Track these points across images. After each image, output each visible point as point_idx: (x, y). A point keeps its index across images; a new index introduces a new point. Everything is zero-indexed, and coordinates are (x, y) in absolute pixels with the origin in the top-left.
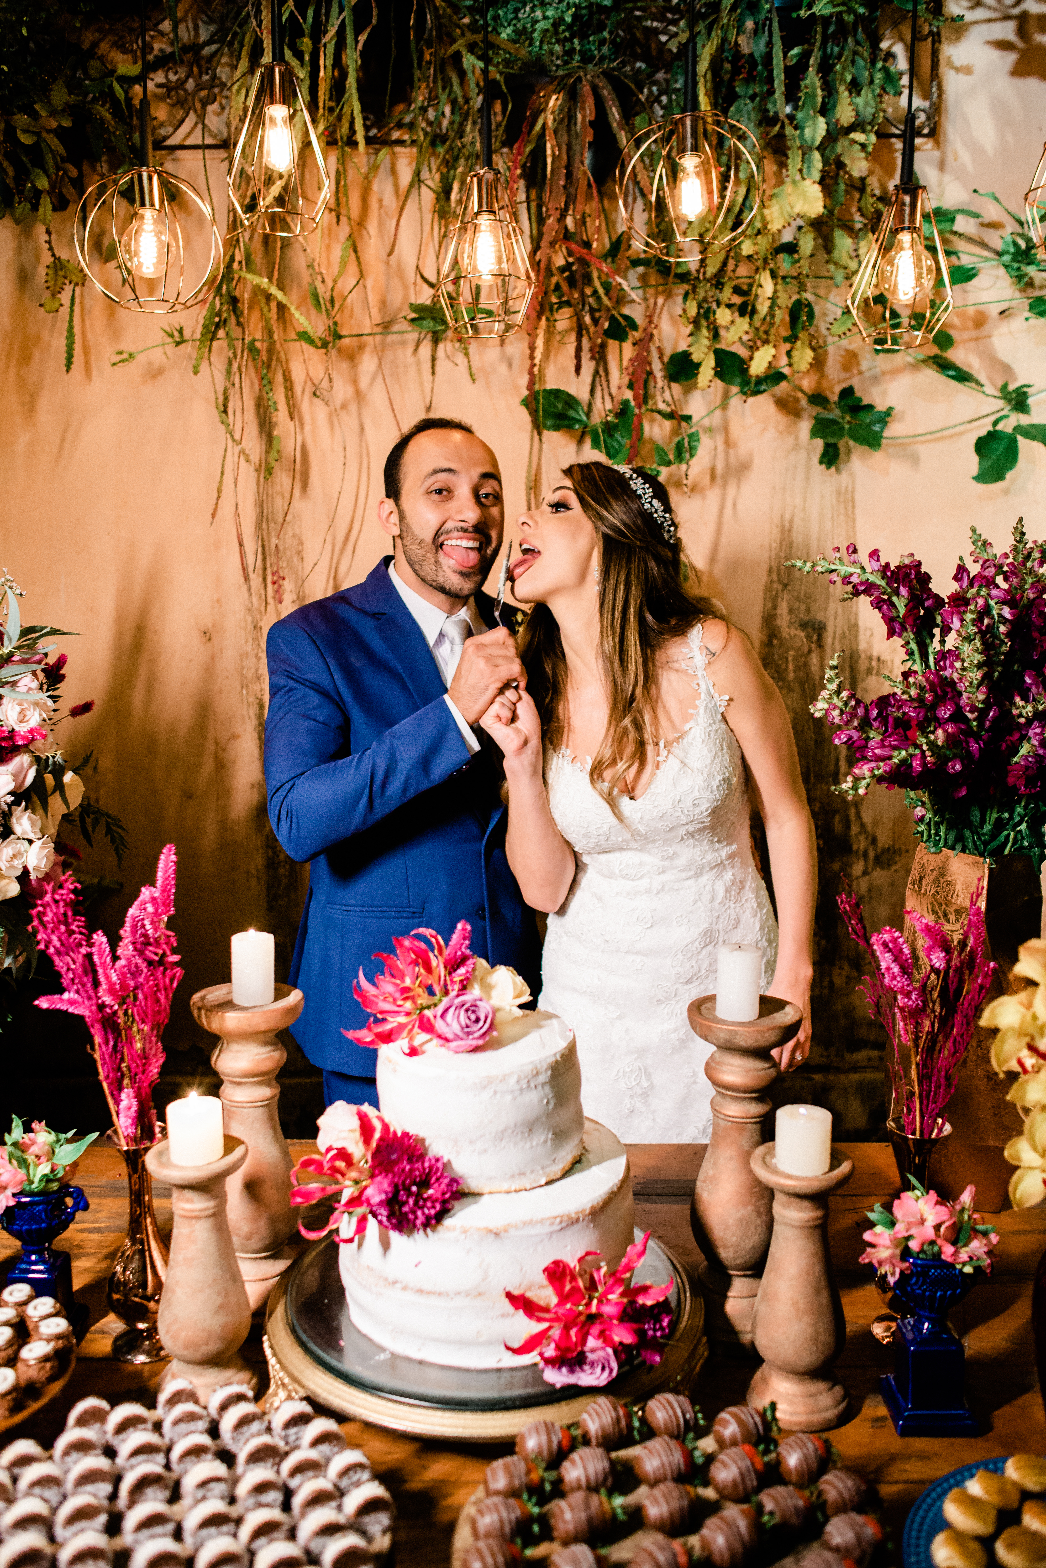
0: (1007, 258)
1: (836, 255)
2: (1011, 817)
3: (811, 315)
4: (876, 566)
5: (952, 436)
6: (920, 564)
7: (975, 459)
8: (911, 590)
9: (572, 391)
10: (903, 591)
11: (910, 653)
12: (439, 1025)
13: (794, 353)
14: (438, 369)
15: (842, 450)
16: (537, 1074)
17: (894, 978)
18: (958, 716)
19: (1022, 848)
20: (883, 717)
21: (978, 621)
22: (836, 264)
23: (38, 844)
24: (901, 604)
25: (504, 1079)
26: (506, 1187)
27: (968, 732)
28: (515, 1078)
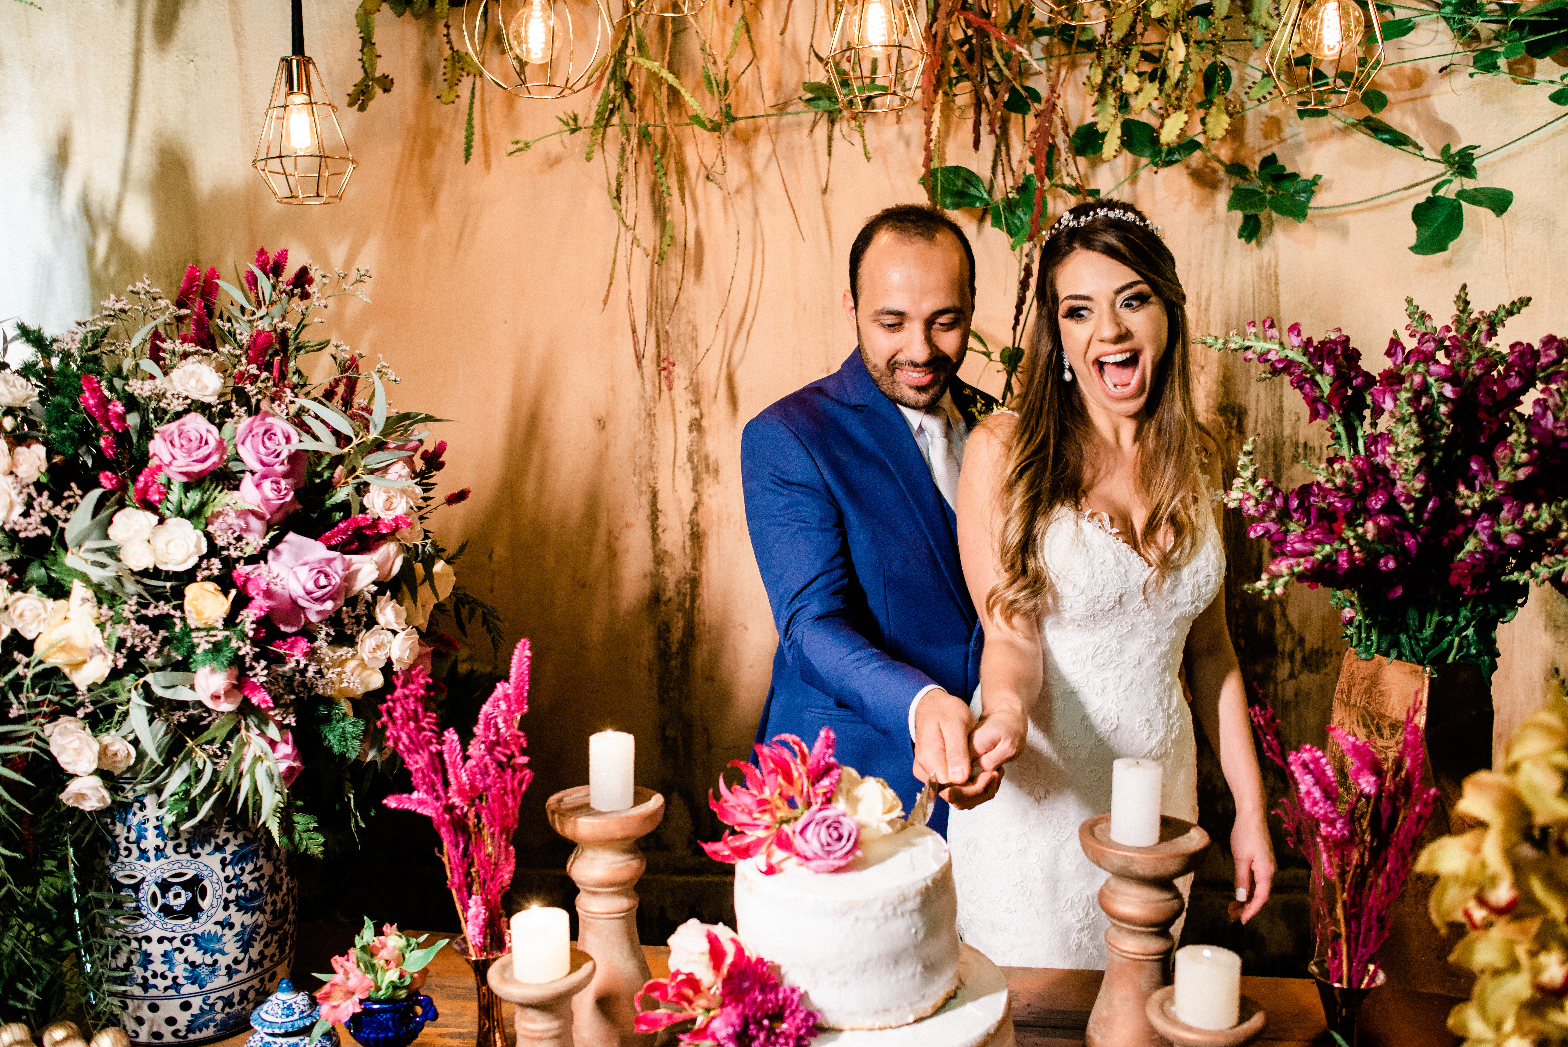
0: (1448, 10)
1: (1254, 15)
2: (1455, 621)
3: (1227, 79)
4: (1296, 341)
5: (1386, 205)
6: (1348, 339)
7: (1412, 228)
8: (1337, 368)
9: (973, 169)
10: (1328, 368)
11: (1337, 437)
12: (798, 842)
13: (1209, 119)
14: (834, 149)
15: (1264, 223)
16: (905, 900)
17: (1315, 803)
18: (1391, 507)
19: (1468, 655)
20: (1305, 509)
21: (1414, 401)
22: (1254, 24)
23: (401, 635)
24: (1325, 383)
25: (867, 904)
26: (869, 1023)
27: (1404, 525)
28: (879, 904)
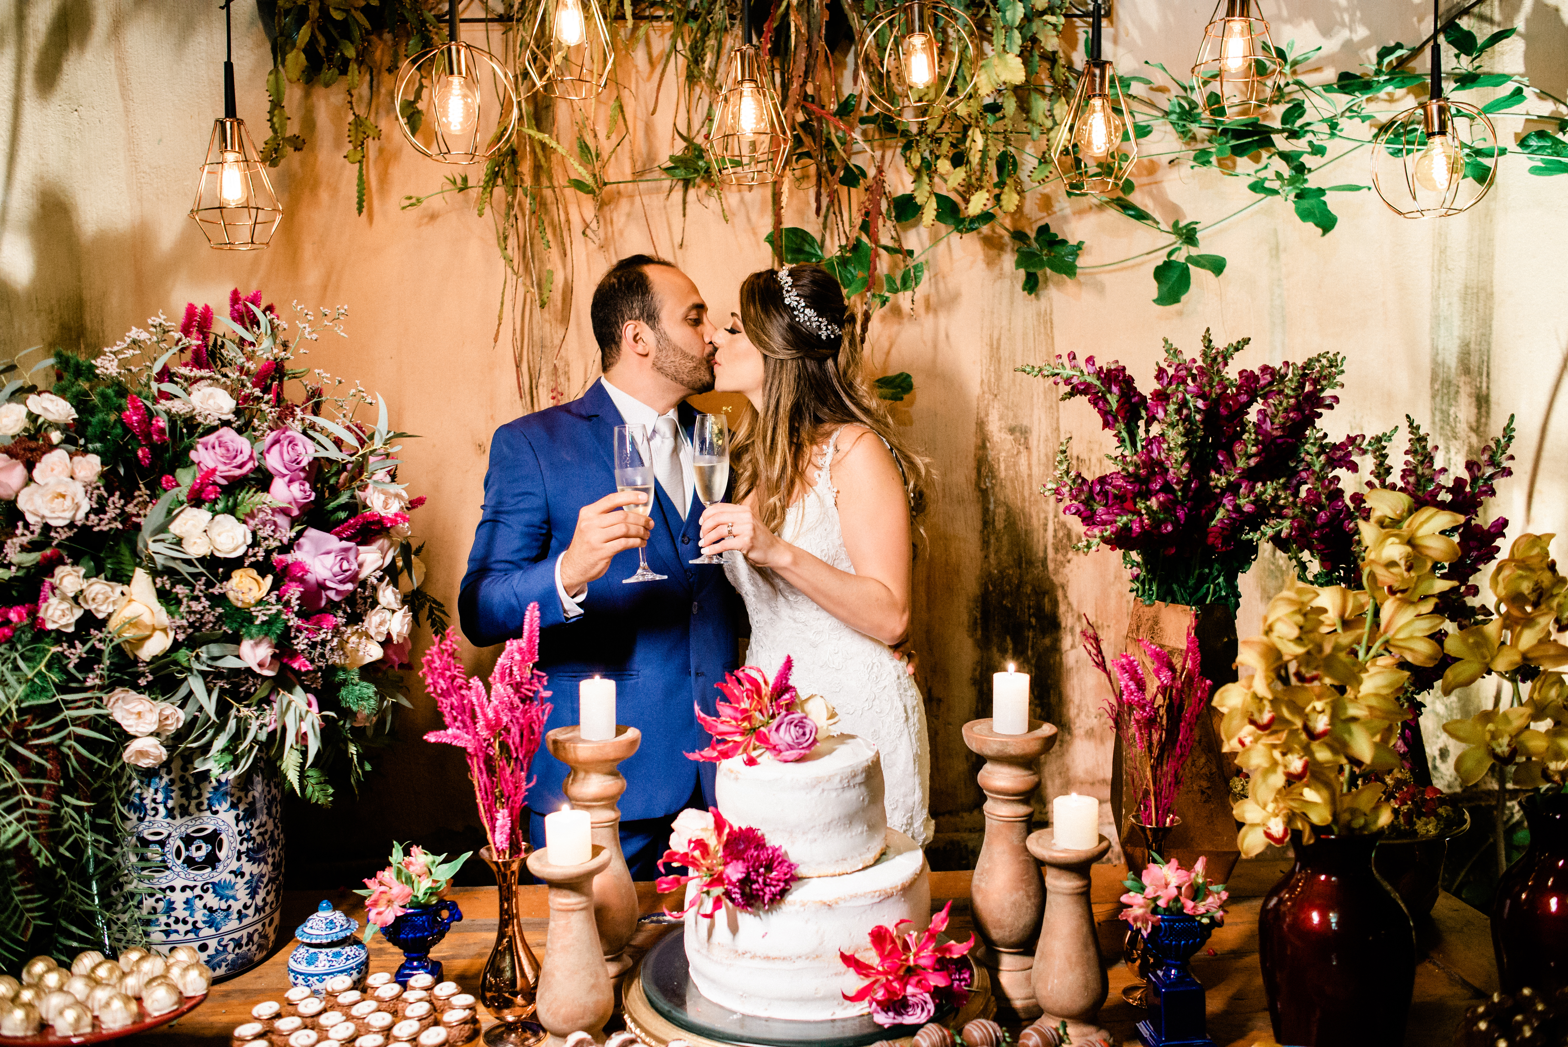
0: (1174, 117)
1: (1033, 115)
2: (1211, 573)
3: (1015, 164)
4: (1091, 369)
5: (1133, 266)
6: (1124, 368)
7: (1155, 284)
8: (1121, 389)
9: (807, 229)
10: (1115, 389)
11: (1122, 441)
12: (774, 738)
13: (1003, 197)
14: (688, 211)
15: (1041, 279)
16: (855, 776)
17: (1132, 693)
18: (1167, 488)
19: (1220, 597)
20: (1104, 494)
21: (1178, 411)
22: (1033, 122)
23: (399, 614)
24: (1113, 400)
25: (830, 779)
26: (831, 871)
27: (1175, 502)
28: (838, 778)
